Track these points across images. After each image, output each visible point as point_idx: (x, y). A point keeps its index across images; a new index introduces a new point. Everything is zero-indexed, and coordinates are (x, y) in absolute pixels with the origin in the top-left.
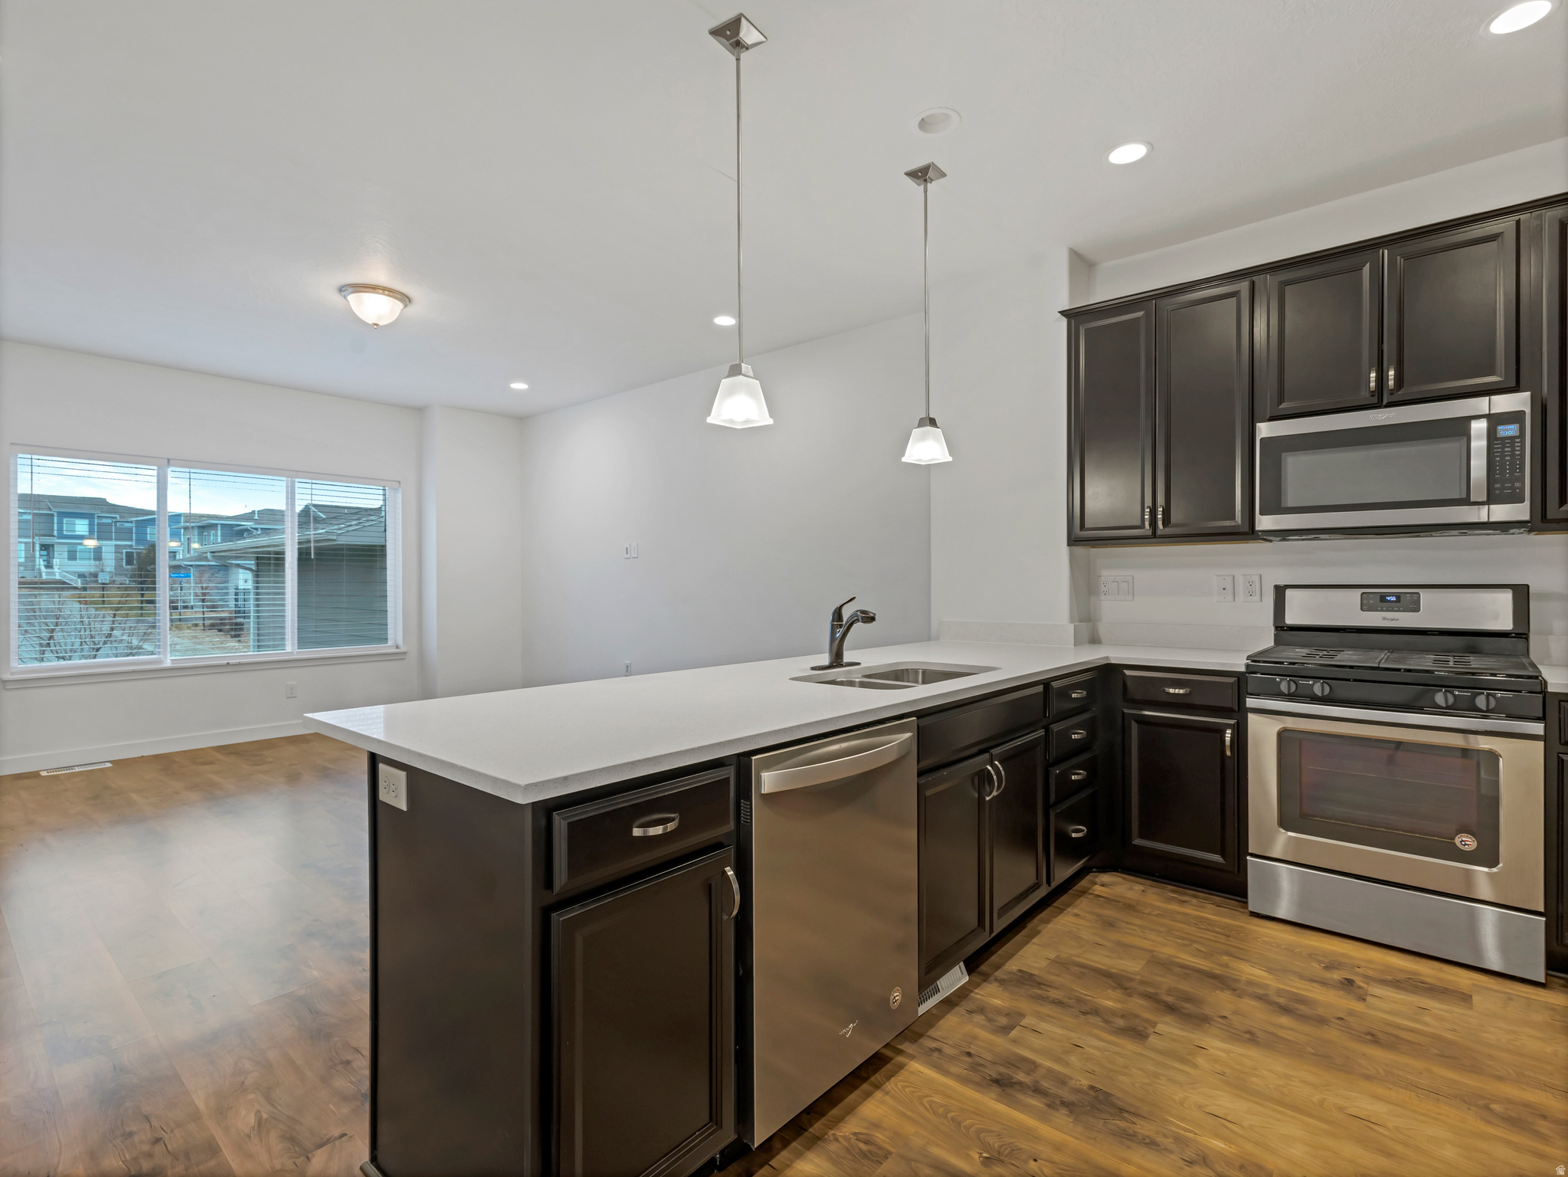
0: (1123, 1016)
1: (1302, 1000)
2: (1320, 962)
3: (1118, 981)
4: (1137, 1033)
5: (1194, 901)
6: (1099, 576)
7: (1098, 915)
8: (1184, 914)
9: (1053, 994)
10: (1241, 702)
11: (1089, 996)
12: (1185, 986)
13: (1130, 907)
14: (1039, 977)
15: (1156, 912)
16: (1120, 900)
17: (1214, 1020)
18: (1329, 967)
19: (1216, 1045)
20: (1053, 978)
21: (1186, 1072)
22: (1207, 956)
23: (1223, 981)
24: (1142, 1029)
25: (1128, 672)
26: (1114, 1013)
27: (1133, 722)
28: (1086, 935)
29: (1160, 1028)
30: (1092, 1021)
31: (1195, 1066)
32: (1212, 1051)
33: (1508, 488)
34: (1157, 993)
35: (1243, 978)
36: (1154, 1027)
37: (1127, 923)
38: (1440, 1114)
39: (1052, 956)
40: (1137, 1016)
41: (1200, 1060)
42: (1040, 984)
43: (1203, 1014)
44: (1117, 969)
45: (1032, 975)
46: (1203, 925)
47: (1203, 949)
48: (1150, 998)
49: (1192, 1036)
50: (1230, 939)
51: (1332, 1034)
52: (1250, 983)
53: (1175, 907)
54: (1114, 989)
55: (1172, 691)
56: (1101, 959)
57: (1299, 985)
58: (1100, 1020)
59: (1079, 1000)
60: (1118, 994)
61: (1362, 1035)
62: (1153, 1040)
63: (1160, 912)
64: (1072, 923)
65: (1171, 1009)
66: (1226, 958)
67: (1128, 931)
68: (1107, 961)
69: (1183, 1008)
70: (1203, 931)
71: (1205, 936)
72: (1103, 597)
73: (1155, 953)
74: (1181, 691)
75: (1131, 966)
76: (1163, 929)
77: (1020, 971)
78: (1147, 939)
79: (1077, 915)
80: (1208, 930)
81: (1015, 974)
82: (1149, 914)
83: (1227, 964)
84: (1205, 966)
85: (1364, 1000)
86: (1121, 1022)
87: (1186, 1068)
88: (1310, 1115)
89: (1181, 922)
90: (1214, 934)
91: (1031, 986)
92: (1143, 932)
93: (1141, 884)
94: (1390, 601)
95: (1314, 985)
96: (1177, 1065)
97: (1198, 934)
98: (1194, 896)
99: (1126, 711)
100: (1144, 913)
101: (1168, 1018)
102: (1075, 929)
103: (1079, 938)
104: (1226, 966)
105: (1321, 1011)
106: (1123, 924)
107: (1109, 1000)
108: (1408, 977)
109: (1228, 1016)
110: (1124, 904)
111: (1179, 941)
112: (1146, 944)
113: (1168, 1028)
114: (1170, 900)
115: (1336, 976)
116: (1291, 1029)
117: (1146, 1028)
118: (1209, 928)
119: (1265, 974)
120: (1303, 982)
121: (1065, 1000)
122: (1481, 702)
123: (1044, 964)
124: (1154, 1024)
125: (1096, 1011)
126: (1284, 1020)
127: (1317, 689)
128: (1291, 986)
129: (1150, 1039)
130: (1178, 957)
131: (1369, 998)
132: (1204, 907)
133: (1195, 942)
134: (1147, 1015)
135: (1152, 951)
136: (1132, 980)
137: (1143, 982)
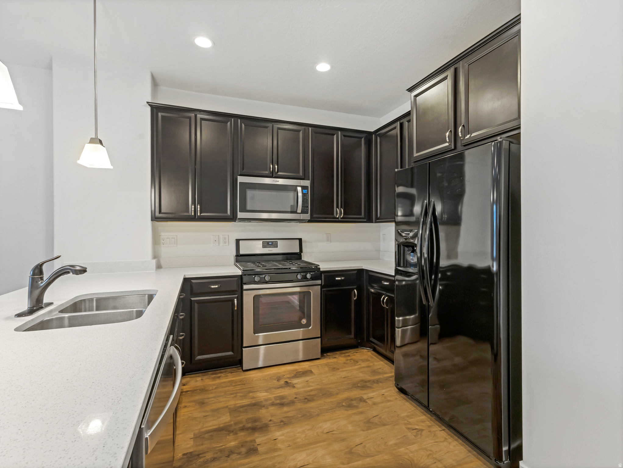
0: (242, 446)
1: (282, 398)
2: (275, 379)
3: (225, 430)
4: (253, 451)
5: (222, 375)
6: (160, 236)
7: (194, 401)
8: (224, 382)
9: (209, 456)
10: (242, 287)
11: (222, 446)
12: (250, 415)
13: (203, 390)
14: (195, 451)
15: (214, 387)
16: (197, 388)
17: (269, 424)
18: (278, 380)
19: (278, 434)
20: (201, 447)
21: (280, 455)
22: (244, 397)
23: (257, 405)
24: (253, 447)
25: (193, 281)
26: (237, 447)
27: (196, 303)
28: (197, 414)
29: (258, 441)
30: (234, 458)
31: (280, 449)
32: (279, 438)
33: (305, 209)
34: (244, 426)
35: (262, 400)
36: (255, 442)
37: (208, 398)
38: (339, 416)
39: (192, 436)
40: (246, 442)
41: (280, 446)
42: (198, 455)
43: (264, 424)
44: (222, 424)
45: (191, 453)
46: (233, 384)
47: (242, 395)
48: (243, 429)
49: (269, 436)
50: (246, 385)
51: (299, 405)
52: (266, 400)
53: (218, 381)
54: (229, 434)
55: (212, 287)
56: (213, 423)
57: (277, 392)
58: (236, 455)
59: (221, 451)
60: (231, 437)
61: (305, 401)
62: (260, 449)
63: (215, 386)
64: (186, 412)
65: (254, 429)
66: (251, 394)
67: (211, 402)
68: (215, 422)
69: (257, 426)
70: (236, 387)
71: (238, 389)
72: (162, 245)
73: (229, 407)
74: (217, 286)
75: (225, 419)
76: (222, 394)
77: (184, 455)
78: (221, 402)
79: (185, 407)
80: (236, 385)
81: (183, 458)
82: (212, 390)
83: (253, 397)
84: (248, 402)
85: (295, 387)
86: (243, 450)
87: (279, 453)
88: (319, 442)
89: (226, 387)
90: (239, 386)
91: (196, 459)
92: (217, 399)
93: (198, 377)
94: (270, 244)
95: (280, 389)
96: (275, 454)
97: (235, 389)
98: (221, 373)
99: (192, 299)
100: (210, 390)
101: (257, 435)
102: (190, 415)
103: (196, 418)
104: (254, 398)
105: (290, 398)
106: (207, 400)
107: (231, 442)
108: (296, 372)
109: (271, 419)
110: (200, 390)
111: (232, 396)
112: (222, 405)
113: (260, 439)
114: (214, 379)
115: (282, 382)
116: (289, 411)
117: (253, 445)
118: (237, 384)
119: (266, 394)
120: (277, 390)
121: (216, 456)
122: (309, 276)
123: (191, 443)
124: (254, 441)
125: (231, 452)
126: (285, 409)
127: (267, 278)
128: (276, 394)
129: (258, 449)
130: (237, 404)
131: (295, 385)
132: (227, 376)
133: (237, 393)
134: (249, 439)
135: (227, 407)
136: (231, 425)
137: (236, 424)
